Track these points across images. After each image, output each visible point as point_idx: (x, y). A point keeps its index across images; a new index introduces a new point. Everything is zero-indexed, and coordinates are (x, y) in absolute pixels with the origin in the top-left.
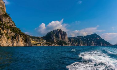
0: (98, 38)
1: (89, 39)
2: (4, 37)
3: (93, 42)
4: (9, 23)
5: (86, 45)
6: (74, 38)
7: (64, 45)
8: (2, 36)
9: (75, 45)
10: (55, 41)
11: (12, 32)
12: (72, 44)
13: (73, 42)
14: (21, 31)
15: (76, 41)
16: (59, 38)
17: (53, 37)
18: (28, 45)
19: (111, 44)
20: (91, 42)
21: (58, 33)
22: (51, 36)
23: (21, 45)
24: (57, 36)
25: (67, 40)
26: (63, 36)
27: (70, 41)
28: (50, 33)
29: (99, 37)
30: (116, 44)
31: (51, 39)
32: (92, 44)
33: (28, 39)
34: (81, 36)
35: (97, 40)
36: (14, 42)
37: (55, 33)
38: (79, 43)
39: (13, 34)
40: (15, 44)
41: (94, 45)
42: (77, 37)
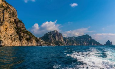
0: (90, 39)
1: (81, 39)
2: (24, 39)
3: (85, 42)
4: (22, 27)
5: (79, 45)
6: (68, 38)
7: (60, 45)
8: (22, 38)
9: (70, 45)
10: (53, 42)
11: (27, 35)
12: (66, 44)
13: (68, 42)
14: (32, 34)
15: (70, 41)
16: (56, 39)
17: (50, 38)
18: (39, 45)
19: (101, 44)
20: (84, 42)
21: (55, 34)
22: (49, 37)
23: (34, 45)
24: (54, 37)
25: (62, 40)
26: (59, 37)
27: (65, 41)
28: (48, 34)
29: (90, 37)
30: (105, 44)
31: (49, 39)
32: (85, 44)
33: (39, 40)
34: (74, 37)
35: (89, 40)
36: (29, 43)
37: (52, 34)
38: (73, 43)
39: (28, 37)
40: (30, 44)
41: (86, 45)
42: (71, 37)
